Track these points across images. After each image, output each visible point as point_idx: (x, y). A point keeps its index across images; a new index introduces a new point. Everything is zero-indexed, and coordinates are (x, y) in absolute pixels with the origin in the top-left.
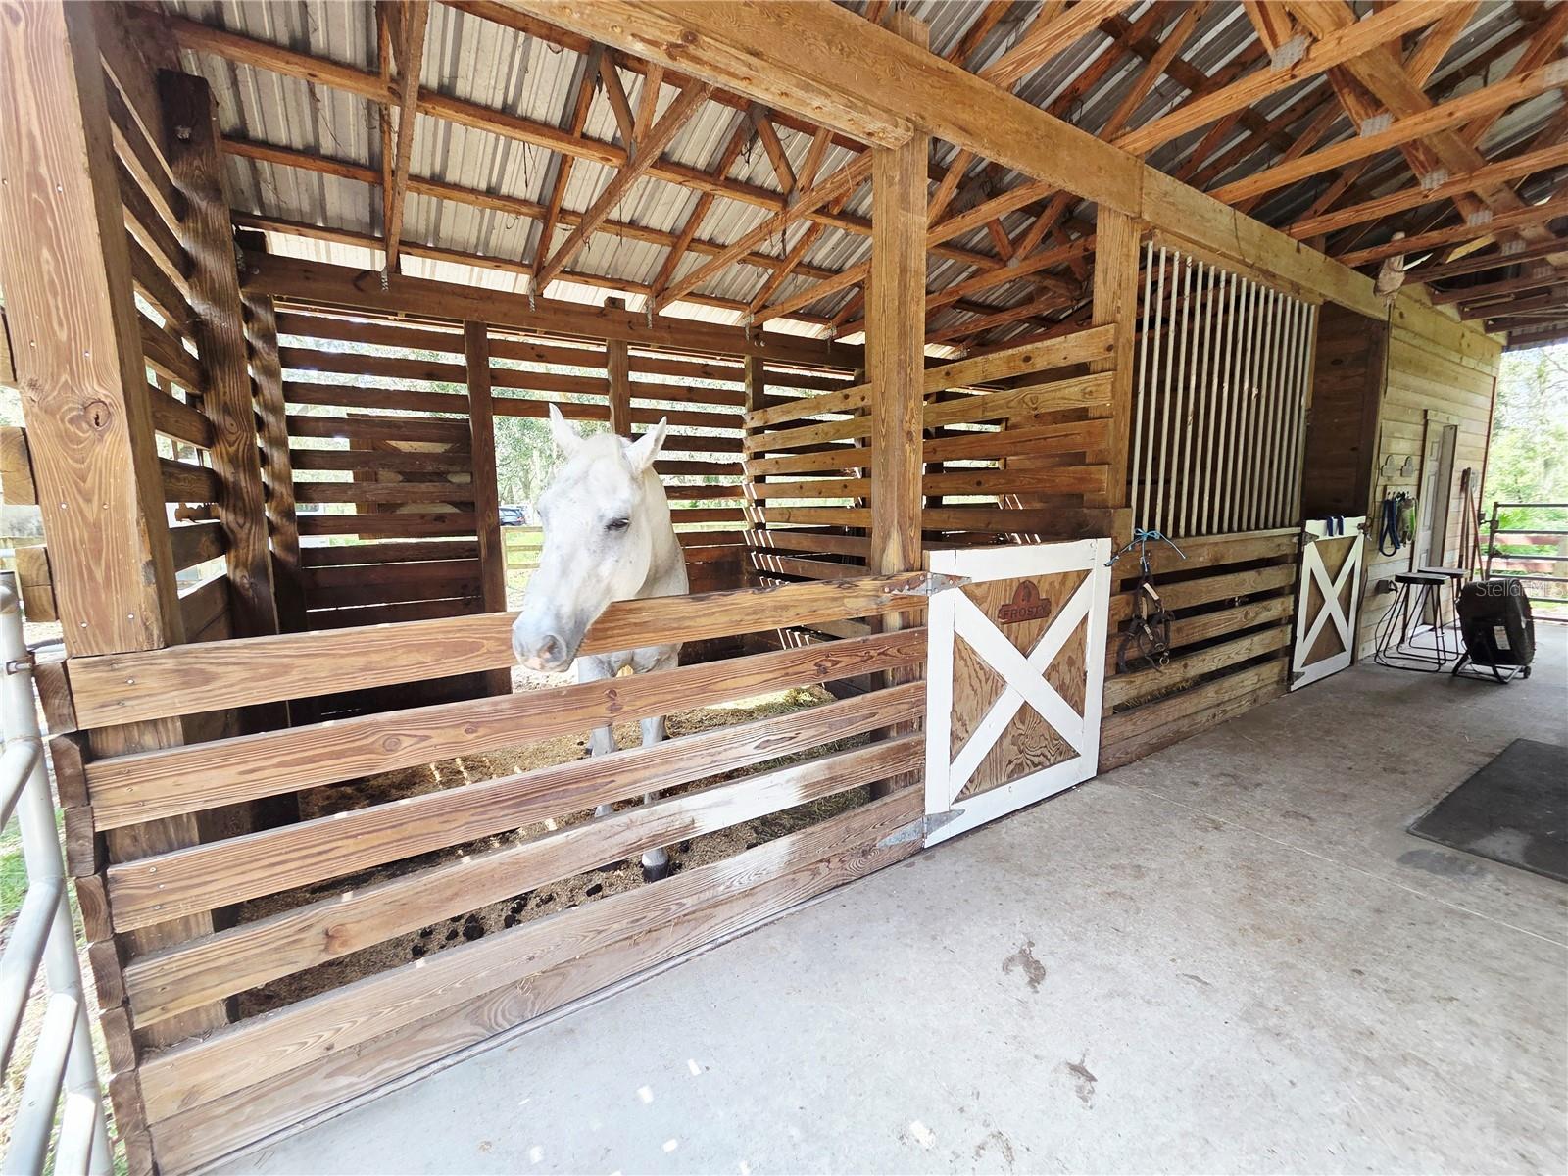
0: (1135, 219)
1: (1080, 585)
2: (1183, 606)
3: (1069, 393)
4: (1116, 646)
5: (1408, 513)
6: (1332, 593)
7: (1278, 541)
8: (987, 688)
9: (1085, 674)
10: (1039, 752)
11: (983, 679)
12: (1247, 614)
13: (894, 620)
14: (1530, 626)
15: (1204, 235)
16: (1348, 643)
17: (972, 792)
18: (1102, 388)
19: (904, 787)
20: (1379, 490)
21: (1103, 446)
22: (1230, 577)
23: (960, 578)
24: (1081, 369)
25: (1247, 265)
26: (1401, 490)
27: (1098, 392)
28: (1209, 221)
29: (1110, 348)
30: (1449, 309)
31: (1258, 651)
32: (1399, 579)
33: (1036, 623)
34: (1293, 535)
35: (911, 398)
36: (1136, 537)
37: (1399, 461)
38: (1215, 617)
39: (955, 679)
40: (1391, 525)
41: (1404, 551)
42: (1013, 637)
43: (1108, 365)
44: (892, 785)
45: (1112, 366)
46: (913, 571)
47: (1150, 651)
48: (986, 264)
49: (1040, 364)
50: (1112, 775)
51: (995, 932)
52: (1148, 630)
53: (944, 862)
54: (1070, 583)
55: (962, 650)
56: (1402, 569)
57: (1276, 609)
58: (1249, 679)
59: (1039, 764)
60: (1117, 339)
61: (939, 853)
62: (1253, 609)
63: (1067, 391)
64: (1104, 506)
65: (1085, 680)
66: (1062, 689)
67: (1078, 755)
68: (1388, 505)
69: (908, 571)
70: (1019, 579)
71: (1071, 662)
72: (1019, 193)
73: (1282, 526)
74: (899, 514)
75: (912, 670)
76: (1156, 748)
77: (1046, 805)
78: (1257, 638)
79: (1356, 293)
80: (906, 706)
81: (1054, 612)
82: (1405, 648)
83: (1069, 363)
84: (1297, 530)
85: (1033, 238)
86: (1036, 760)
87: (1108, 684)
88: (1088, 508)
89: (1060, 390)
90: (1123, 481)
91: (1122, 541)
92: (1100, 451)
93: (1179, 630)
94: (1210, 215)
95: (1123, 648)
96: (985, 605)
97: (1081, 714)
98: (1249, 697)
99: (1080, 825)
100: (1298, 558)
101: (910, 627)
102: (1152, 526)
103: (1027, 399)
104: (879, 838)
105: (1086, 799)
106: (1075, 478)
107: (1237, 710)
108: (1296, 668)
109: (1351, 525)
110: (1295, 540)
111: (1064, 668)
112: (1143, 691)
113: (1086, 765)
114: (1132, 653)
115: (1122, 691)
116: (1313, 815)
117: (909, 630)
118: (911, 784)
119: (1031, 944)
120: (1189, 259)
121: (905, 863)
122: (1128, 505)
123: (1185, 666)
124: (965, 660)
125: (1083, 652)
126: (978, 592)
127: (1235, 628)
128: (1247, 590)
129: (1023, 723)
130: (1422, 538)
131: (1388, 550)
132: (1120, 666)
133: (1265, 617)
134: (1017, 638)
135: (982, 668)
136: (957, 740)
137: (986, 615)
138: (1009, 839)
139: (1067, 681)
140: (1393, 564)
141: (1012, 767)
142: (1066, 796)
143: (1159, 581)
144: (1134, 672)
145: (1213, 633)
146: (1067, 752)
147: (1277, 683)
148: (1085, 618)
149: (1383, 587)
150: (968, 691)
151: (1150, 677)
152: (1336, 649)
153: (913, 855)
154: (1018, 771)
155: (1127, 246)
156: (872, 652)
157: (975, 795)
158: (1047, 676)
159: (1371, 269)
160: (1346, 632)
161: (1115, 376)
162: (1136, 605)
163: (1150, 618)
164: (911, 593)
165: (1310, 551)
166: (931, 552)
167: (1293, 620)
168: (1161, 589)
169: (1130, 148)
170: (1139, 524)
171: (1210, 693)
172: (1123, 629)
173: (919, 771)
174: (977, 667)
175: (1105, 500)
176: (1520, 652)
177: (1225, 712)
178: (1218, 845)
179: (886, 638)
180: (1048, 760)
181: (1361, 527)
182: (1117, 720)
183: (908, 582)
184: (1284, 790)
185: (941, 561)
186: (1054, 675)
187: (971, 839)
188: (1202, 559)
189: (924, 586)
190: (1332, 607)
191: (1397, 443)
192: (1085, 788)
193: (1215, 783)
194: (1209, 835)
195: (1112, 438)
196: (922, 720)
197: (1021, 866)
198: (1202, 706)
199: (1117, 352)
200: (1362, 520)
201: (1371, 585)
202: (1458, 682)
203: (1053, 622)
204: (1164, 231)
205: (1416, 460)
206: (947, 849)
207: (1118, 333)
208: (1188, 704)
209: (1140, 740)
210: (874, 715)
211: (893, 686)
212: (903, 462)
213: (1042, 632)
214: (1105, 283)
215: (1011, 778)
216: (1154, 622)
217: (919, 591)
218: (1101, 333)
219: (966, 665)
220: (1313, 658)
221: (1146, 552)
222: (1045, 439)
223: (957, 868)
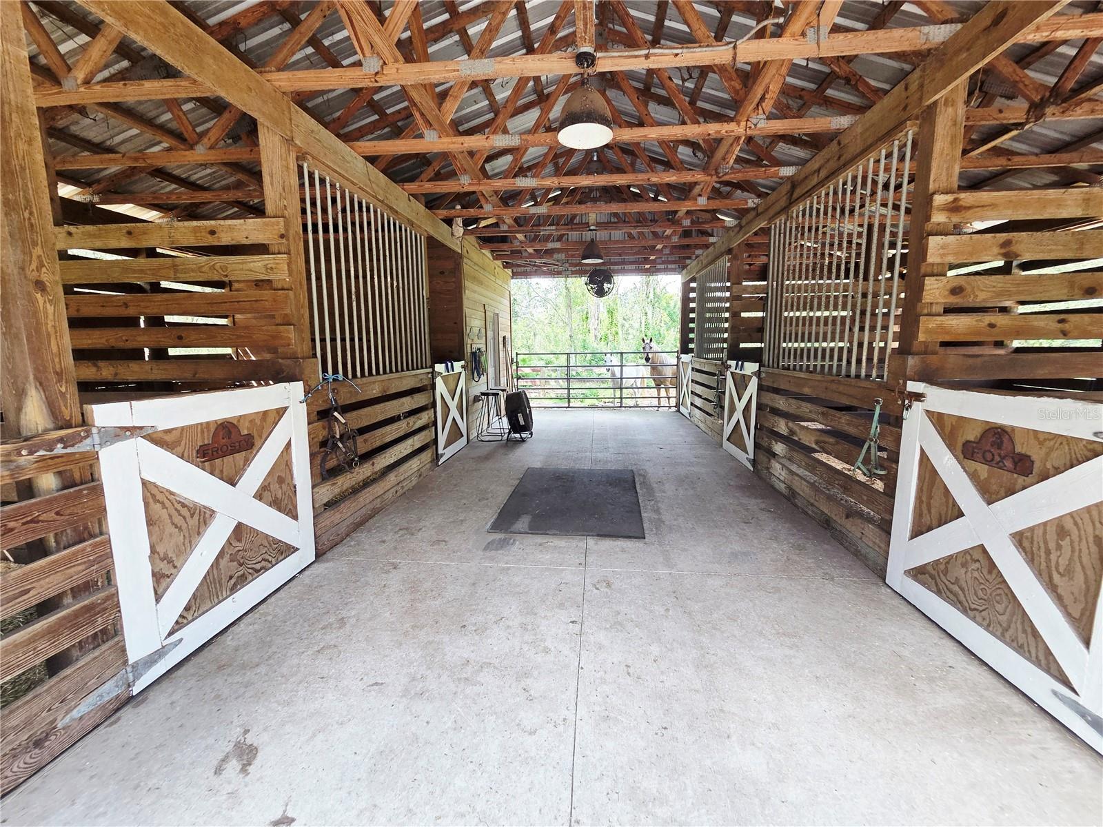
0: (289, 141)
1: (279, 420)
2: (366, 424)
3: (255, 265)
4: (318, 460)
5: (483, 358)
6: (453, 405)
7: (420, 377)
8: (193, 522)
9: (295, 487)
10: (260, 559)
11: (187, 514)
12: (408, 423)
13: (48, 482)
14: (530, 411)
15: (347, 171)
16: (464, 433)
17: (190, 618)
18: (278, 266)
19: (94, 648)
20: (469, 346)
21: (288, 311)
22: (394, 402)
23: (141, 428)
24: (260, 249)
25: (379, 200)
26: (479, 346)
27: (275, 267)
28: (348, 163)
29: (282, 236)
30: (487, 253)
31: (418, 445)
32: (483, 394)
33: (240, 457)
34: (429, 373)
35: (35, 244)
36: (324, 379)
37: (476, 330)
38: (388, 428)
39: (150, 522)
40: (476, 366)
41: (483, 378)
42: (217, 472)
43: (283, 250)
44: (75, 653)
45: (287, 251)
46: (70, 427)
47: (344, 459)
48: (174, 143)
49: (225, 239)
50: (329, 555)
51: (210, 741)
52: (340, 445)
53: (159, 699)
54: (270, 419)
55: (152, 494)
56: (484, 389)
57: (424, 418)
58: (414, 464)
59: (261, 569)
60: (287, 230)
61: (151, 694)
62: (411, 420)
63: (252, 264)
64: (294, 357)
65: (295, 492)
66: (276, 504)
67: (297, 549)
68: (473, 354)
69: (61, 428)
70: (216, 421)
71: (281, 481)
72: (182, 84)
73: (422, 368)
74: (37, 370)
75: (86, 528)
76: (359, 525)
77: (273, 599)
78: (416, 438)
79: (441, 233)
80: (82, 567)
81: (257, 443)
82: (490, 430)
83: (250, 242)
84: (430, 370)
85: (213, 135)
86: (258, 566)
87: (316, 490)
88: (283, 359)
89: (246, 263)
90: (308, 336)
91: (313, 383)
92: (286, 315)
93: (365, 441)
94: (349, 158)
95: (324, 460)
96: (179, 449)
97: (295, 518)
98: (416, 474)
99: (300, 604)
100: (433, 386)
101: (76, 485)
102: (335, 371)
103: (217, 267)
104: (59, 718)
105: (307, 581)
106: (268, 335)
107: (408, 485)
108: (440, 451)
109: (458, 366)
110: (430, 376)
111: (275, 486)
112: (345, 488)
113: (307, 553)
114: (332, 463)
115: (328, 491)
116: (447, 539)
117: (71, 490)
118: (104, 642)
119: (247, 731)
120: (338, 185)
121: (106, 723)
122: (315, 356)
123: (373, 464)
124: (162, 503)
125: (291, 470)
126: (168, 438)
127: (401, 434)
128: (407, 408)
129: (239, 540)
130: (491, 371)
131: (477, 379)
132: (324, 473)
133: (419, 424)
134: (222, 471)
135: (184, 505)
136: (161, 580)
137: (182, 457)
138: (235, 643)
139: (279, 496)
140: (480, 386)
141: (232, 581)
142: (290, 584)
143: (345, 409)
144: (336, 476)
145: (389, 439)
146: (286, 550)
147: (431, 462)
148: (289, 445)
149: (476, 399)
150: (170, 529)
151: (348, 477)
152: (459, 436)
153: (118, 709)
154: (241, 581)
155: (286, 160)
156: (11, 524)
157: (193, 620)
158: (259, 496)
159: (449, 222)
160: (462, 426)
161: (290, 259)
162: (331, 429)
163: (342, 436)
164: (69, 450)
165: (439, 382)
166: (94, 407)
167: (435, 423)
168: (348, 415)
169: (277, 84)
170: (325, 370)
171: (392, 478)
172: (322, 448)
173: (114, 625)
174: (179, 507)
175: (295, 353)
176: (527, 427)
177: (402, 487)
178: (394, 580)
179: (36, 504)
180: (270, 562)
181: (463, 367)
182: (327, 514)
183: (61, 440)
184: (434, 528)
185: (106, 414)
186: (266, 494)
187: (194, 661)
188: (375, 391)
189: (88, 441)
190: (454, 413)
191: (474, 322)
192: (306, 573)
193: (397, 536)
194: (391, 575)
195: (293, 304)
196: (109, 577)
197: (243, 664)
198: (386, 488)
199: (288, 240)
200: (462, 363)
201: (471, 398)
202: (511, 444)
203: (258, 451)
204: (313, 158)
205: (483, 330)
206: (164, 684)
207: (287, 225)
208: (378, 489)
209: (347, 522)
210: (28, 591)
211: (58, 550)
212: (33, 313)
213: (247, 462)
214: (272, 184)
215: (233, 590)
216: (345, 439)
217: (84, 447)
218: (273, 223)
219: (164, 507)
220: (449, 443)
221: (333, 390)
222: (238, 302)
223: (174, 698)
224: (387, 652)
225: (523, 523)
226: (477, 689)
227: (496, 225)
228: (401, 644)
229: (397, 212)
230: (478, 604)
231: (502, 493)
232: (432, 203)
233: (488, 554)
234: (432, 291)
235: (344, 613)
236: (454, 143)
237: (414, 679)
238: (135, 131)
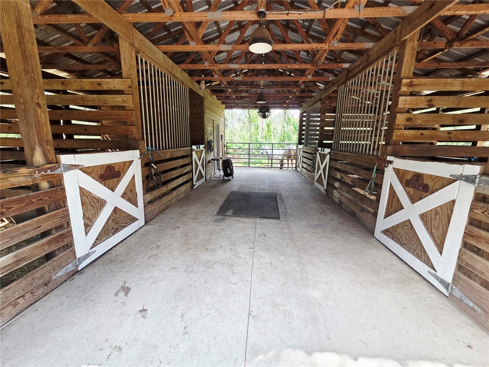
0: (132, 45)
1: (130, 166)
2: (164, 170)
3: (118, 100)
4: (146, 183)
5: (212, 144)
6: (200, 164)
7: (186, 151)
8: (98, 205)
9: (136, 194)
10: (123, 222)
11: (96, 202)
12: (181, 171)
13: (45, 185)
14: (233, 168)
15: (156, 58)
16: (204, 176)
17: (98, 243)
18: (128, 100)
19: (64, 251)
20: (206, 138)
21: (132, 120)
22: (175, 161)
23: (78, 165)
24: (120, 92)
25: (169, 72)
26: (211, 139)
27: (128, 101)
28: (157, 55)
29: (130, 87)
30: (215, 97)
31: (185, 180)
32: (212, 160)
33: (115, 180)
34: (190, 149)
35: (36, 88)
36: (147, 150)
37: (209, 132)
38: (173, 172)
39: (83, 204)
40: (209, 147)
41: (212, 153)
42: (107, 185)
43: (130, 93)
44: (57, 252)
45: (132, 93)
46: (52, 163)
47: (156, 184)
48: (77, 42)
49: (105, 87)
50: (150, 223)
51: (112, 286)
52: (154, 178)
53: (89, 272)
54: (127, 165)
55: (83, 193)
56: (213, 158)
57: (188, 169)
58: (184, 188)
59: (124, 226)
60: (132, 84)
61: (86, 270)
62: (182, 169)
63: (117, 99)
64: (135, 139)
65: (137, 196)
66: (129, 200)
67: (138, 219)
68: (208, 142)
69: (49, 164)
70: (106, 165)
71: (131, 191)
72: (85, 17)
73: (187, 147)
74: (39, 139)
75: (59, 204)
76: (162, 211)
77: (129, 238)
78: (184, 177)
79: (195, 87)
80: (58, 219)
81: (122, 175)
82: (215, 175)
83: (116, 89)
84: (190, 148)
85: (96, 39)
86: (123, 225)
87: (145, 196)
88: (131, 140)
89: (114, 98)
90: (140, 130)
91: (143, 151)
92: (132, 121)
93: (164, 177)
94: (157, 53)
95: (148, 184)
96: (92, 175)
97: (137, 206)
98: (184, 193)
99: (140, 240)
100: (192, 154)
101: (55, 187)
102: (152, 146)
103: (102, 99)
104: (53, 276)
105: (142, 232)
106: (124, 130)
107: (181, 196)
108: (194, 183)
109: (202, 147)
110: (190, 150)
111: (129, 193)
112: (156, 196)
113: (141, 221)
114: (151, 185)
115: (149, 197)
116: (198, 218)
117: (54, 189)
118: (67, 249)
119: (125, 283)
120: (152, 65)
121: (69, 280)
122: (144, 140)
123: (167, 187)
124: (87, 196)
125: (135, 187)
126: (88, 170)
127: (179, 175)
128: (180, 164)
129: (116, 214)
130: (216, 150)
131: (210, 153)
132: (147, 190)
133: (186, 171)
134: (108, 185)
135: (95, 198)
136: (87, 227)
137: (94, 178)
138: (116, 254)
139: (130, 197)
140: (211, 156)
141: (113, 230)
142: (135, 233)
143: (156, 163)
144: (152, 191)
145: (173, 177)
146: (134, 219)
147: (190, 187)
148: (134, 176)
149: (209, 162)
150: (90, 207)
151: (157, 191)
152: (202, 177)
153: (73, 275)
154: (117, 230)
155: (131, 53)
156: (33, 200)
157: (99, 244)
158: (123, 196)
159: (199, 82)
160: (203, 173)
161: (133, 97)
162: (150, 171)
163: (155, 174)
164: (52, 173)
165: (194, 153)
166: (61, 156)
167: (192, 171)
168: (157, 165)
169: (127, 19)
170: (148, 146)
171: (175, 193)
172: (147, 179)
173: (71, 243)
174: (93, 198)
175: (136, 138)
176: (231, 174)
177: (179, 197)
178: (178, 232)
179: (41, 193)
180: (128, 224)
181: (204, 147)
182: (149, 206)
183: (50, 168)
184: (193, 214)
185: (66, 159)
186: (125, 196)
187: (100, 259)
188: (168, 156)
189: (59, 169)
190: (200, 167)
191: (209, 128)
192: (141, 229)
193: (178, 216)
194: (176, 231)
195: (135, 117)
196: (68, 223)
197: (120, 261)
198: (172, 197)
199: (132, 89)
200: (204, 146)
201: (207, 161)
202: (224, 182)
203: (122, 178)
204: (143, 52)
205: (213, 132)
206: (90, 267)
207: (132, 82)
208: (169, 197)
209: (157, 210)
210: (40, 227)
211: (49, 212)
212: (37, 116)
213: (118, 182)
214: (125, 64)
215: (114, 233)
216: (156, 175)
217: (58, 172)
218: (126, 81)
219: (87, 198)
220: (197, 180)
221: (151, 154)
222: (111, 115)
223: (94, 272)
224: (177, 257)
225: (230, 212)
226: (213, 270)
227: (219, 85)
228: (182, 255)
229: (177, 77)
230: (212, 242)
231: (221, 201)
232: (191, 73)
233: (216, 223)
234: (191, 113)
235: (159, 244)
236: (203, 48)
237: (188, 266)
238: (58, 35)
